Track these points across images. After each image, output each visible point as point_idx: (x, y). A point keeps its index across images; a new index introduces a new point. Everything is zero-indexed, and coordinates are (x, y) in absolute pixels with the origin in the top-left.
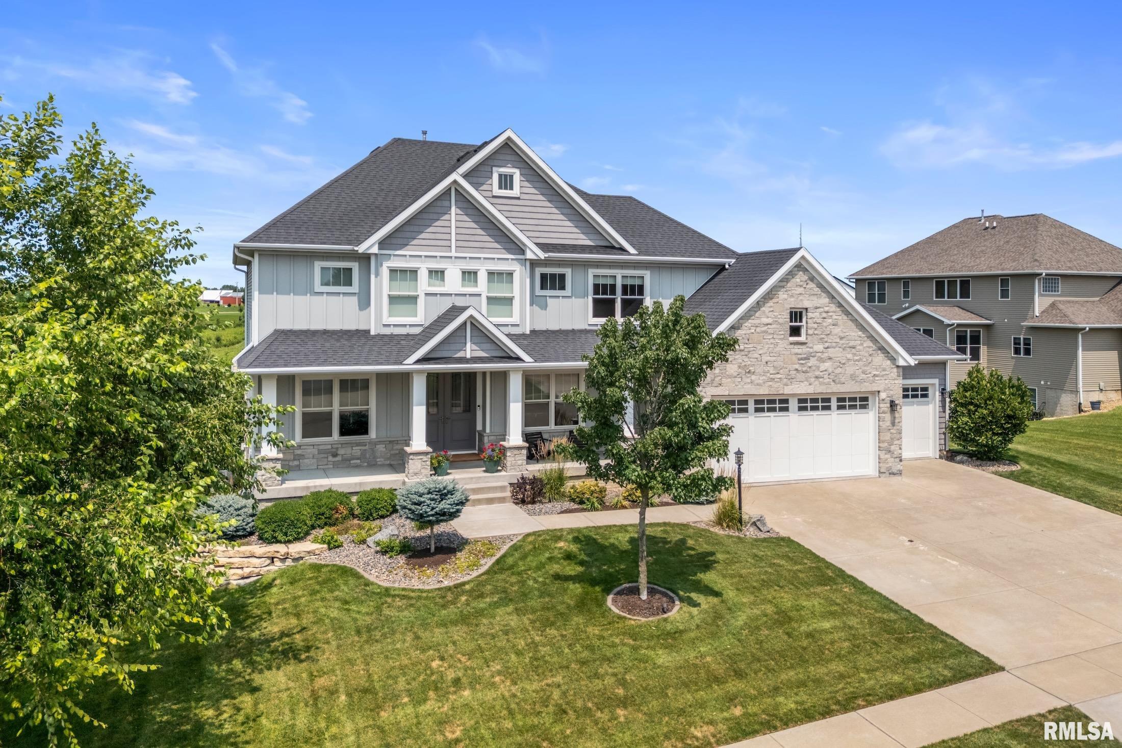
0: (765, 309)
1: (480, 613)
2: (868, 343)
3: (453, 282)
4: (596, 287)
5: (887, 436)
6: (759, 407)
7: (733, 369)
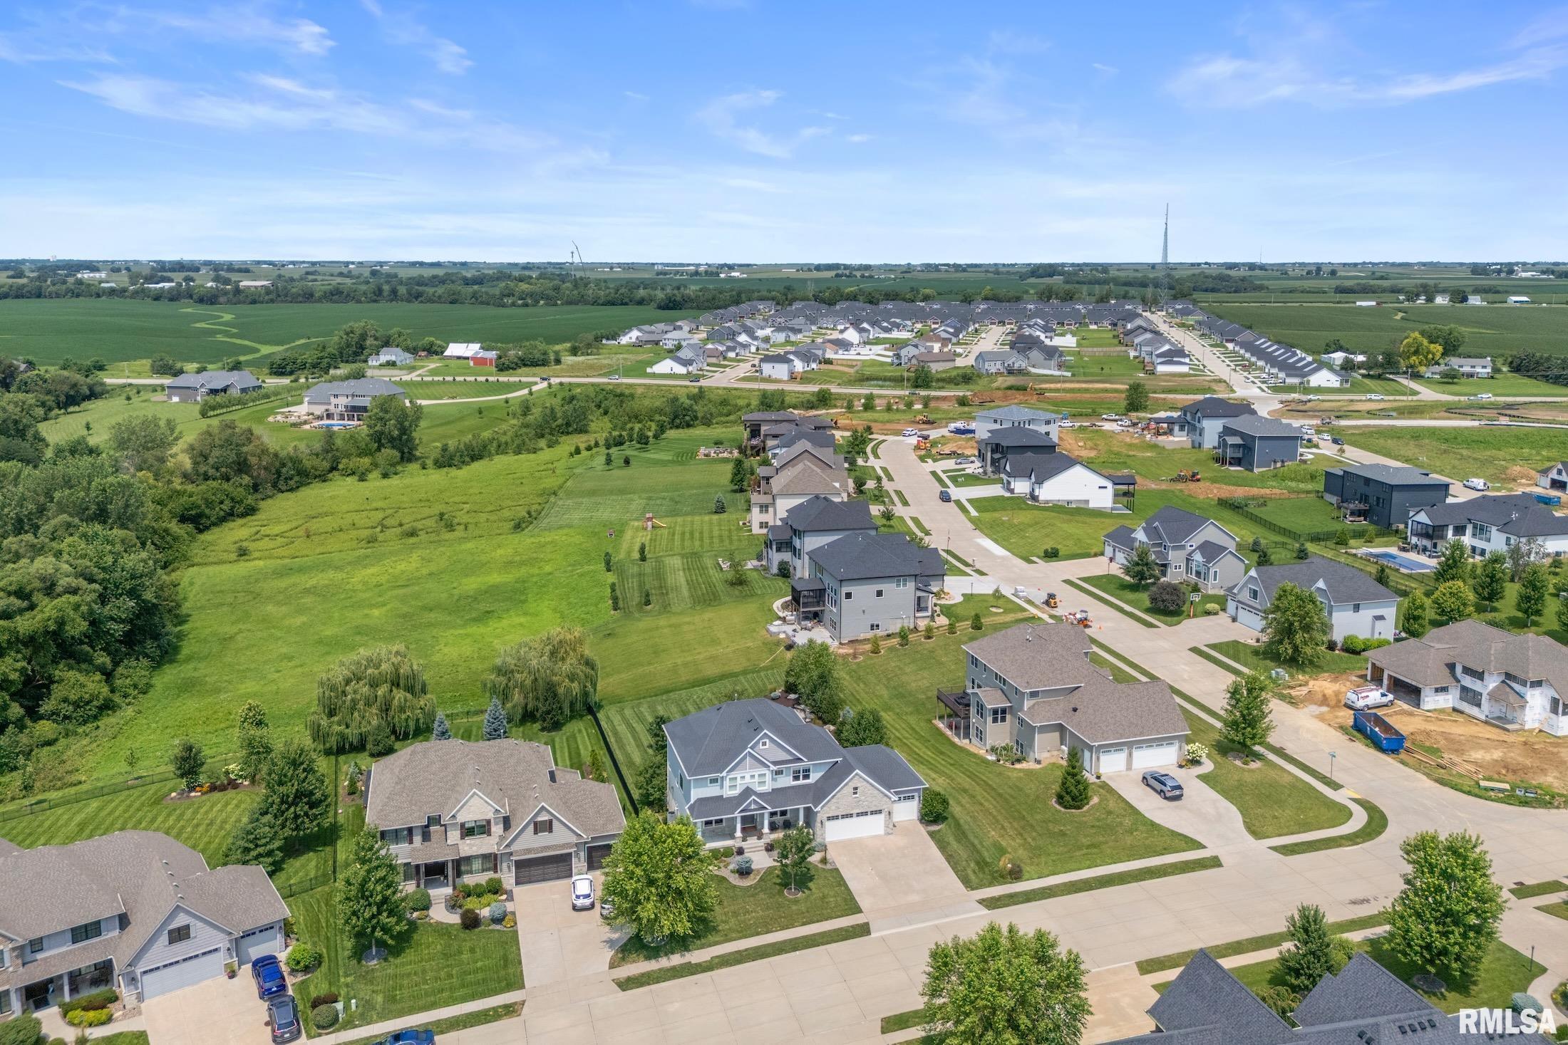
1: (756, 894)
2: (881, 794)
3: (748, 779)
4: (793, 772)
5: (887, 824)
6: (843, 817)
7: (833, 808)
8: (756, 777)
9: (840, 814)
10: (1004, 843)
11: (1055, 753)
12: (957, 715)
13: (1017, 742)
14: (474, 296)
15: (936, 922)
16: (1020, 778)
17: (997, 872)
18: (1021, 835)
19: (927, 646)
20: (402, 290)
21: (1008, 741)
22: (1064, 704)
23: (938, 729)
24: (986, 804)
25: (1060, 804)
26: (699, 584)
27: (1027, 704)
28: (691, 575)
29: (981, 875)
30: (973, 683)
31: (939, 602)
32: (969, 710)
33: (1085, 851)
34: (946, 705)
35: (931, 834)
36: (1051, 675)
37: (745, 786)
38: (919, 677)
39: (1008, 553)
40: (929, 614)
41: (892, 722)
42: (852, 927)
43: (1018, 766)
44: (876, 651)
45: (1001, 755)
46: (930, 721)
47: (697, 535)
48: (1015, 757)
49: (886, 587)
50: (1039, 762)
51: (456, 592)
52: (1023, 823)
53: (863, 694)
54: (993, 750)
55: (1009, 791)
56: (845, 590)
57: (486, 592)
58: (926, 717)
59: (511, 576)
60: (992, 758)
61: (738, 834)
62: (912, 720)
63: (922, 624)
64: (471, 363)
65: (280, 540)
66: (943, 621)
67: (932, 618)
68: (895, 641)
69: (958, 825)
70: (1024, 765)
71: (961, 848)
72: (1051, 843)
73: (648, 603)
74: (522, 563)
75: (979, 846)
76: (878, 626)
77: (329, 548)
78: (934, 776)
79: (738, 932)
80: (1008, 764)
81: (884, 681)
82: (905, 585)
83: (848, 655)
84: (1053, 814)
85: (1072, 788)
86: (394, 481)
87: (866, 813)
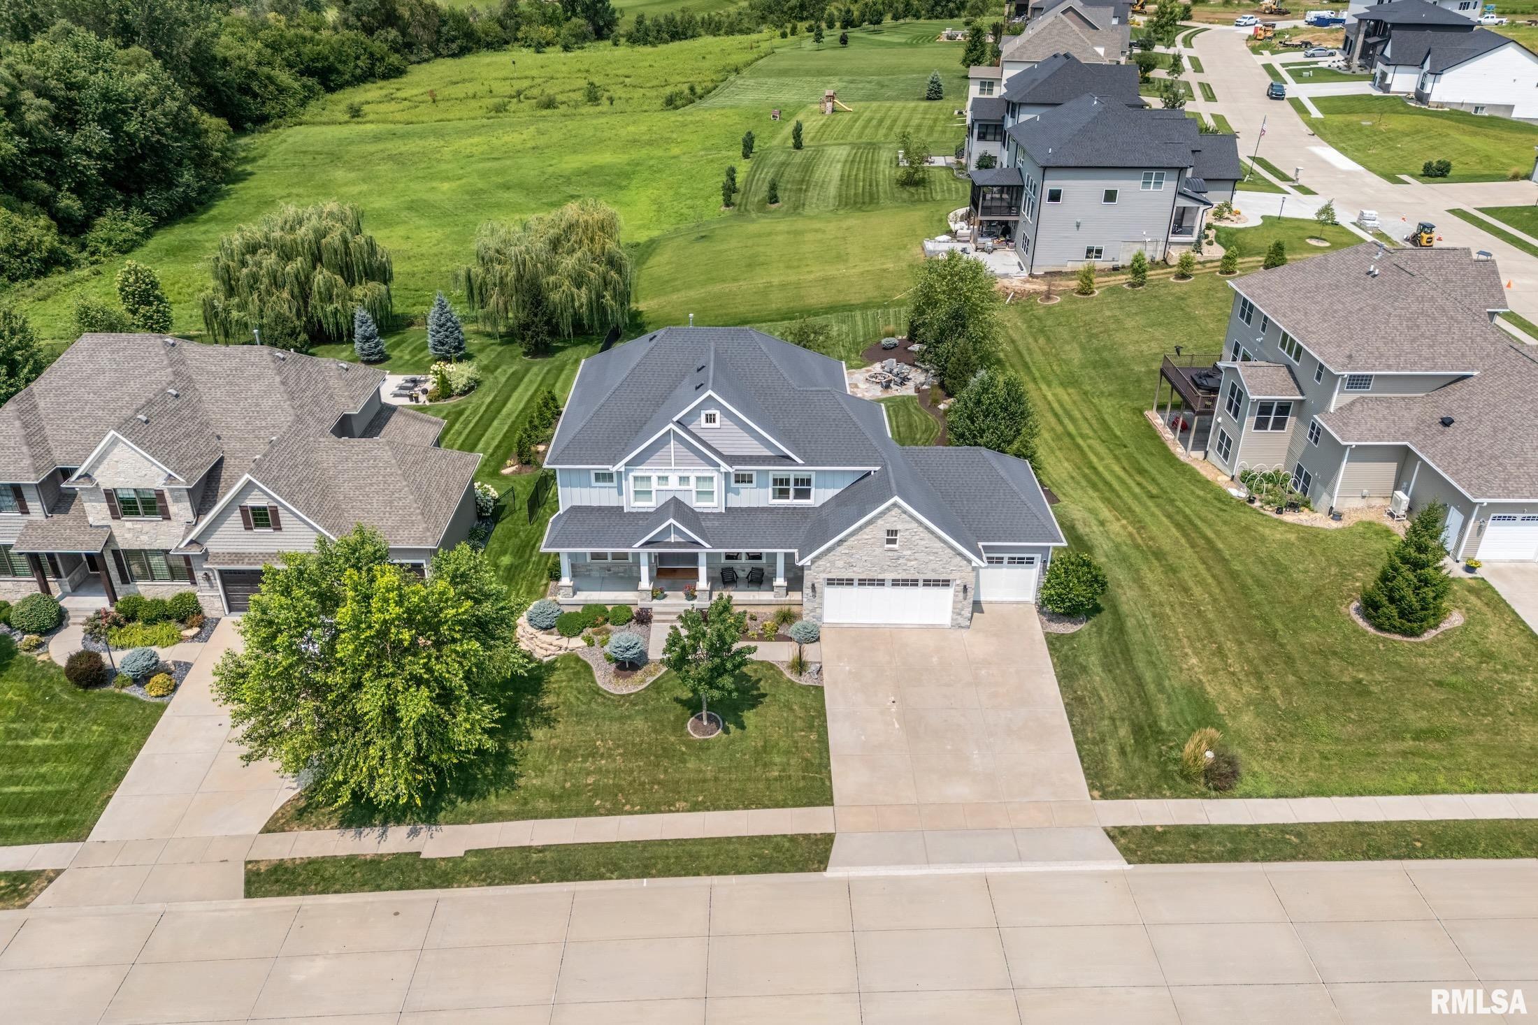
0: (867, 530)
1: (629, 717)
2: (949, 550)
3: (674, 483)
4: (775, 481)
5: (960, 606)
6: (862, 582)
7: (840, 564)
8: (693, 480)
9: (856, 577)
10: (1212, 690)
11: (1378, 502)
12: (1189, 407)
13: (1299, 470)
15: (991, 869)
16: (1287, 545)
17: (1177, 761)
18: (1259, 676)
19: (1177, 289)
21: (1280, 465)
22: (1424, 407)
23: (1150, 427)
24: (1197, 591)
25: (1367, 617)
26: (856, 179)
27: (1337, 400)
28: (850, 170)
29: (1136, 762)
30: (1236, 351)
31: (1217, 224)
32: (1214, 400)
33: (1409, 744)
34: (1174, 387)
35: (1053, 642)
36: (1407, 347)
37: (669, 496)
38: (1146, 336)
39: (1360, 168)
40: (1194, 238)
41: (1069, 406)
42: (793, 839)
43: (1289, 517)
44: (1085, 291)
45: (1259, 490)
46: (1140, 411)
47: (887, 122)
48: (1289, 498)
49: (1128, 187)
50: (1337, 516)
51: (550, 170)
52: (1268, 647)
53: (1039, 357)
54: (1246, 478)
55: (1257, 569)
56: (1050, 184)
57: (585, 173)
58: (1136, 404)
59: (626, 156)
60: (1238, 492)
61: (645, 584)
62: (1107, 406)
63: (1176, 255)
65: (406, 103)
66: (1216, 252)
67: (1197, 247)
68: (1123, 279)
69: (1119, 629)
70: (1302, 518)
71: (1110, 684)
72: (1327, 709)
73: (773, 199)
74: (650, 143)
75: (1151, 688)
76: (1099, 252)
77: (451, 116)
78: (1106, 513)
79: (553, 798)
80: (1269, 511)
81: (1083, 338)
82: (1158, 184)
83: (1037, 293)
84: (1346, 637)
85: (1409, 593)
87: (914, 583)
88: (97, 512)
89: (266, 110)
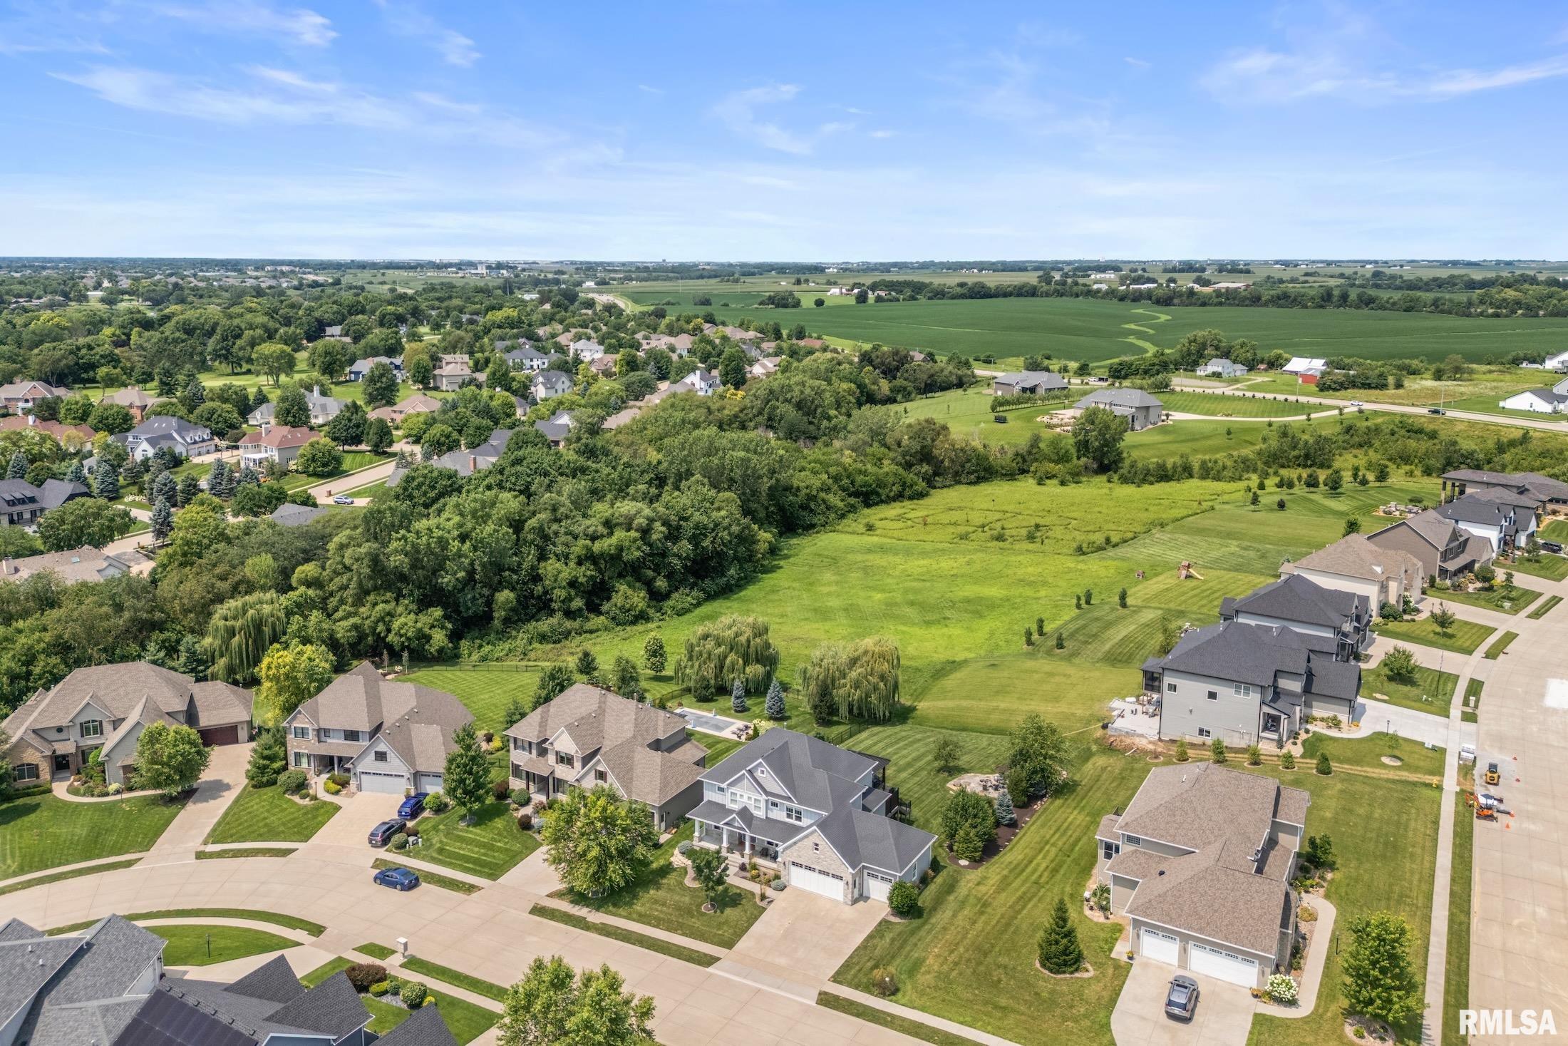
0: (805, 840)
3: (745, 799)
4: (787, 809)
6: (806, 867)
7: (795, 854)
8: (753, 800)
9: (803, 864)
14: (1435, 303)
15: (765, 987)
18: (957, 964)
20: (1353, 295)
27: (1123, 847)
29: (860, 975)
35: (882, 923)
37: (744, 806)
42: (706, 955)
43: (1090, 912)
44: (1182, 758)
49: (1224, 691)
50: (1107, 917)
54: (1099, 888)
56: (1168, 680)
60: (1087, 895)
64: (1300, 381)
65: (909, 522)
67: (1282, 743)
68: (1208, 754)
70: (1096, 914)
72: (970, 985)
73: (1059, 646)
74: (1032, 584)
76: (1208, 732)
79: (642, 916)
80: (1087, 907)
82: (1247, 694)
84: (1021, 964)
86: (1071, 490)
87: (828, 874)
88: (551, 758)
89: (815, 521)
